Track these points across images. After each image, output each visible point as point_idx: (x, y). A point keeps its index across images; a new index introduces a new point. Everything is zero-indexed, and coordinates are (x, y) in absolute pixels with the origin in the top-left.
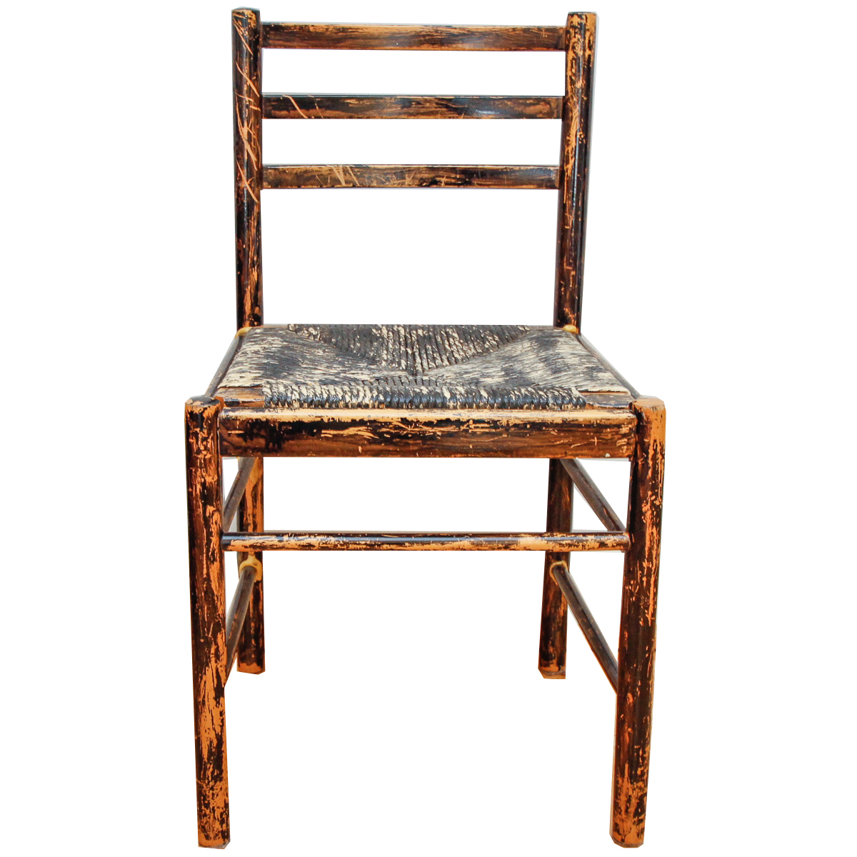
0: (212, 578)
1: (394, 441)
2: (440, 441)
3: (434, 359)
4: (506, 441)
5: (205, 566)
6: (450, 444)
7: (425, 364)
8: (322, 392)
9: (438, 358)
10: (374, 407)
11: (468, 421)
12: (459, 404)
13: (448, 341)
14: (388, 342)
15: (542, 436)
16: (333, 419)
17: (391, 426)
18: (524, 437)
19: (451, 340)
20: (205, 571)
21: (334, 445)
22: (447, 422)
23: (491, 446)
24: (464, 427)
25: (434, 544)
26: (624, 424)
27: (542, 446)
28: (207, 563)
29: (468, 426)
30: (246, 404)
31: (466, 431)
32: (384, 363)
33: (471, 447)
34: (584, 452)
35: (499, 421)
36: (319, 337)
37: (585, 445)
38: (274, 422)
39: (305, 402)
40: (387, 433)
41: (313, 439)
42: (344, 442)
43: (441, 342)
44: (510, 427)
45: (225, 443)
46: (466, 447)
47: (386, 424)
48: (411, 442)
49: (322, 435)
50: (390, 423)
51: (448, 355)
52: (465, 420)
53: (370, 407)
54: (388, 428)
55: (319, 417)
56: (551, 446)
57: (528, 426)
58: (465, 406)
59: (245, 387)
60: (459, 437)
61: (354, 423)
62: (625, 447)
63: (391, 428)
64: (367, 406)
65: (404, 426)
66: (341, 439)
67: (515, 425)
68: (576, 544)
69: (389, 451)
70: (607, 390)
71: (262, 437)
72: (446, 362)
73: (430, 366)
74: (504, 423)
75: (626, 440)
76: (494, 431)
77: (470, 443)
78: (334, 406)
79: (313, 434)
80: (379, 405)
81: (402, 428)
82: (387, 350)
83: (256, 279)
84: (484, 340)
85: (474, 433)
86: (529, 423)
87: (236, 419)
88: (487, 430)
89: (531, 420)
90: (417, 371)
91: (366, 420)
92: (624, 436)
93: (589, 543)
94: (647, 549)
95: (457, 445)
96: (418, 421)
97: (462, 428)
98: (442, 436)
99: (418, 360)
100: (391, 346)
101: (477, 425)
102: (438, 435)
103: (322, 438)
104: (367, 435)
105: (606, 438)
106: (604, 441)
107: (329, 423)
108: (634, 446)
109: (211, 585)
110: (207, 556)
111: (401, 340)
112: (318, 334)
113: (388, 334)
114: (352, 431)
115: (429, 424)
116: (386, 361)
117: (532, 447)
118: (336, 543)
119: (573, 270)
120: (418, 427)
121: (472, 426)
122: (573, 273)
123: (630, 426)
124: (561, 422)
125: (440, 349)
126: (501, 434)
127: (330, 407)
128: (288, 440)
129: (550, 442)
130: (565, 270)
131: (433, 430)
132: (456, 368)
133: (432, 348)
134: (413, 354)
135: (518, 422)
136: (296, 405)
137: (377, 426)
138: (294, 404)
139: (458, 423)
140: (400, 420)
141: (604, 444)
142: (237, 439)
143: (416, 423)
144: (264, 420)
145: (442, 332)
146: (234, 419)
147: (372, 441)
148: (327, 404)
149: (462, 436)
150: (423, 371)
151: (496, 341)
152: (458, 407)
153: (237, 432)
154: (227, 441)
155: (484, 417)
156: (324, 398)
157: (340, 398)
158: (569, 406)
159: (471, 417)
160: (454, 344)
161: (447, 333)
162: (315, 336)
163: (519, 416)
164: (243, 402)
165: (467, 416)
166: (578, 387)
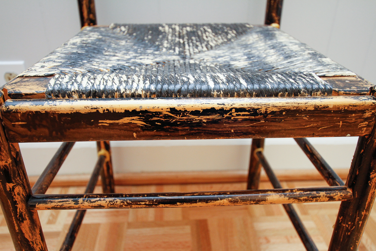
0: (24, 232)
1: (165, 127)
2: (205, 127)
3: (197, 46)
4: (263, 126)
5: (16, 225)
6: (214, 129)
7: (191, 50)
8: (99, 84)
9: (200, 45)
10: (146, 97)
11: (231, 109)
12: (222, 93)
14: (168, 35)
15: (295, 122)
16: (107, 110)
17: (161, 115)
18: (279, 122)
19: (207, 33)
20: (17, 228)
21: (112, 132)
22: (212, 111)
23: (249, 130)
24: (228, 115)
25: (200, 203)
26: (368, 110)
27: (294, 129)
28: (17, 223)
29: (231, 114)
30: (29, 97)
31: (229, 118)
32: (164, 50)
33: (232, 131)
34: (329, 133)
35: (259, 109)
36: (126, 32)
37: (331, 127)
38: (54, 113)
39: (83, 94)
40: (158, 121)
41: (92, 128)
42: (120, 130)
43: (201, 35)
44: (268, 114)
45: (12, 133)
46: (229, 131)
47: (157, 114)
48: (179, 128)
49: (100, 124)
50: (160, 113)
51: (206, 43)
52: (228, 109)
53: (143, 97)
54: (158, 117)
55: (95, 109)
56: (301, 129)
57: (284, 113)
58: (228, 94)
59: (40, 76)
60: (222, 123)
61: (127, 113)
62: (365, 129)
63: (161, 117)
64: (139, 97)
65: (173, 115)
66: (117, 127)
67: (273, 113)
68: (311, 199)
69: (161, 136)
70: (340, 75)
71: (44, 126)
72: (205, 49)
73: (195, 52)
74: (263, 110)
75: (367, 123)
76: (253, 117)
77: (232, 128)
78: (110, 96)
79: (91, 124)
80: (150, 95)
81: (171, 117)
82: (167, 41)
84: (227, 33)
85: (236, 120)
86: (285, 110)
87: (16, 112)
88: (247, 117)
89: (287, 108)
91: (137, 110)
92: (366, 119)
93: (321, 198)
94: (367, 203)
95: (220, 130)
96: (186, 111)
97: (225, 116)
98: (207, 123)
99: (187, 47)
100: (170, 38)
101: (239, 113)
102: (204, 122)
103: (100, 126)
104: (140, 123)
105: (350, 121)
106: (348, 124)
107: (104, 113)
108: (373, 127)
109: (24, 236)
110: (16, 218)
111: (177, 34)
112: (126, 30)
113: (169, 30)
114: (126, 120)
115: (196, 113)
116: (166, 48)
117: (285, 130)
118: (122, 204)
120: (186, 116)
121: (234, 114)
123: (373, 111)
124: (313, 109)
125: (201, 40)
126: (259, 120)
127: (107, 98)
128: (69, 129)
129: (301, 126)
131: (199, 118)
132: (212, 53)
133: (196, 39)
134: (184, 43)
135: (275, 109)
136: (76, 96)
137: (149, 115)
138: (74, 96)
139: (222, 111)
140: (169, 110)
141: (348, 126)
142: (22, 129)
143: (184, 112)
144: (44, 112)
145: (201, 28)
146: (14, 112)
147: (143, 128)
148: (104, 95)
149: (225, 123)
150: (190, 54)
152: (221, 95)
153: (20, 123)
154: (12, 131)
155: (245, 106)
156: (102, 89)
157: (116, 89)
158: (318, 93)
159: (234, 106)
160: (209, 36)
161: (204, 29)
162: (124, 32)
163: (277, 105)
164: (26, 94)
165: (230, 105)
166: (316, 72)
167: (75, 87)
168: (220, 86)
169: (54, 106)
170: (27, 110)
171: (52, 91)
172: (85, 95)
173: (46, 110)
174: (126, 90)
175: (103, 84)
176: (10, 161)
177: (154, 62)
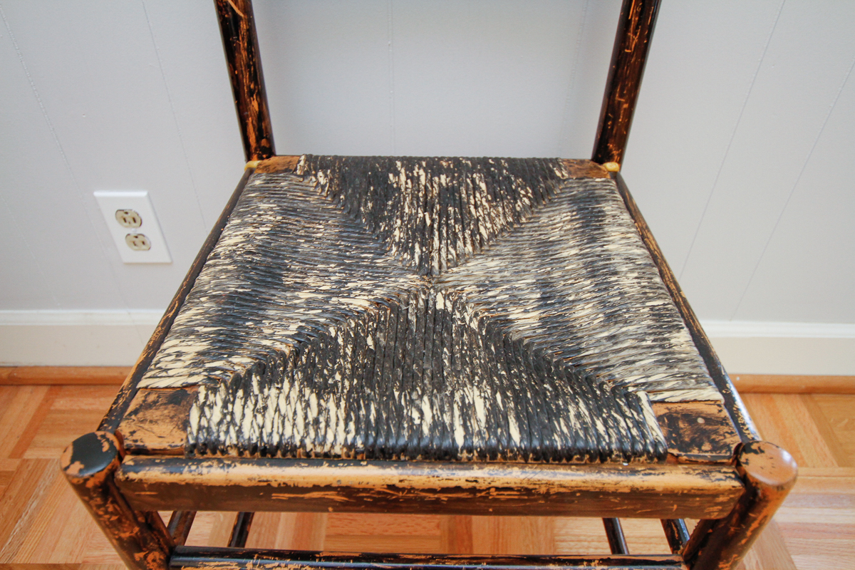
1: (379, 504)
2: (445, 505)
3: (455, 239)
4: (542, 507)
7: (443, 252)
9: (461, 235)
10: (347, 462)
11: (489, 489)
12: (476, 454)
13: (475, 197)
14: (405, 199)
16: (285, 483)
18: (570, 503)
19: (478, 195)
22: (457, 489)
24: (482, 494)
26: (723, 495)
29: (488, 493)
31: (485, 498)
32: (394, 253)
33: (491, 510)
35: (536, 489)
36: (326, 189)
37: (657, 511)
38: (199, 485)
40: (368, 497)
41: (261, 501)
42: (307, 504)
43: (466, 200)
44: (551, 495)
47: (366, 490)
48: (403, 505)
49: (274, 498)
50: (371, 489)
51: (472, 227)
52: (484, 488)
53: (343, 460)
54: (368, 493)
57: (578, 495)
58: (486, 459)
59: (174, 388)
60: (474, 502)
62: (717, 513)
63: (373, 494)
64: (337, 460)
65: (391, 492)
67: (559, 494)
71: (186, 497)
72: (469, 248)
73: (450, 257)
74: (543, 491)
75: (720, 508)
77: (489, 507)
78: (288, 458)
79: (259, 497)
81: (389, 494)
82: (402, 217)
83: (257, 109)
84: (515, 196)
85: (496, 499)
86: (580, 491)
87: (141, 482)
88: (516, 497)
90: (432, 267)
91: (334, 486)
92: (719, 504)
95: (471, 508)
96: (414, 488)
97: (479, 495)
98: (449, 501)
99: (436, 241)
100: (407, 210)
101: (502, 493)
102: (443, 501)
104: (339, 499)
105: (691, 506)
106: (687, 508)
111: (420, 194)
112: (326, 185)
113: (406, 183)
114: (315, 495)
115: (430, 491)
116: (398, 244)
117: (579, 510)
119: (626, 103)
120: (413, 493)
121: (494, 494)
122: (626, 106)
124: (628, 491)
125: (464, 218)
126: (536, 500)
127: (282, 461)
129: (607, 508)
130: (616, 102)
131: (436, 496)
133: (455, 210)
134: (432, 226)
135: (563, 490)
137: (352, 491)
139: (473, 490)
140: (385, 486)
143: (410, 490)
145: (468, 181)
147: (345, 504)
149: (479, 502)
150: (441, 266)
151: (529, 198)
152: (474, 460)
155: (512, 485)
156: (275, 444)
157: (298, 444)
158: (642, 459)
159: (493, 484)
160: (480, 203)
161: (473, 181)
162: (323, 187)
163: (567, 485)
164: (154, 450)
165: (486, 483)
166: (650, 389)
167: (231, 439)
168: (473, 442)
169: (200, 477)
170: (157, 481)
171: (194, 446)
172: (247, 452)
173: (187, 481)
174: (315, 446)
175: (278, 433)
176: (137, 529)
177: (371, 305)
